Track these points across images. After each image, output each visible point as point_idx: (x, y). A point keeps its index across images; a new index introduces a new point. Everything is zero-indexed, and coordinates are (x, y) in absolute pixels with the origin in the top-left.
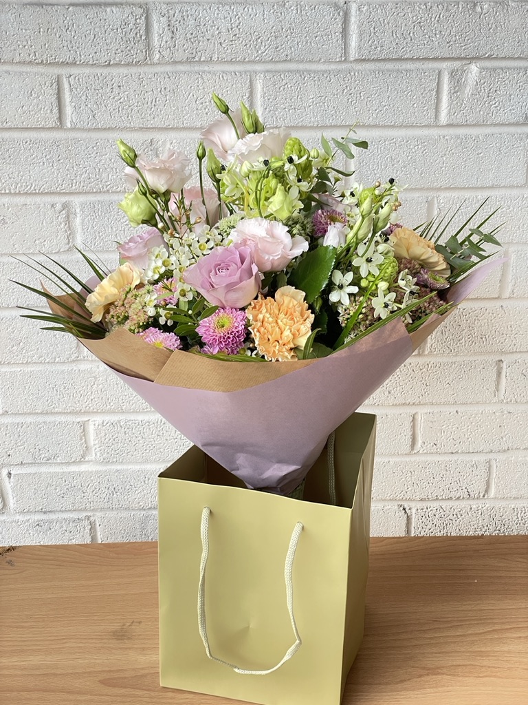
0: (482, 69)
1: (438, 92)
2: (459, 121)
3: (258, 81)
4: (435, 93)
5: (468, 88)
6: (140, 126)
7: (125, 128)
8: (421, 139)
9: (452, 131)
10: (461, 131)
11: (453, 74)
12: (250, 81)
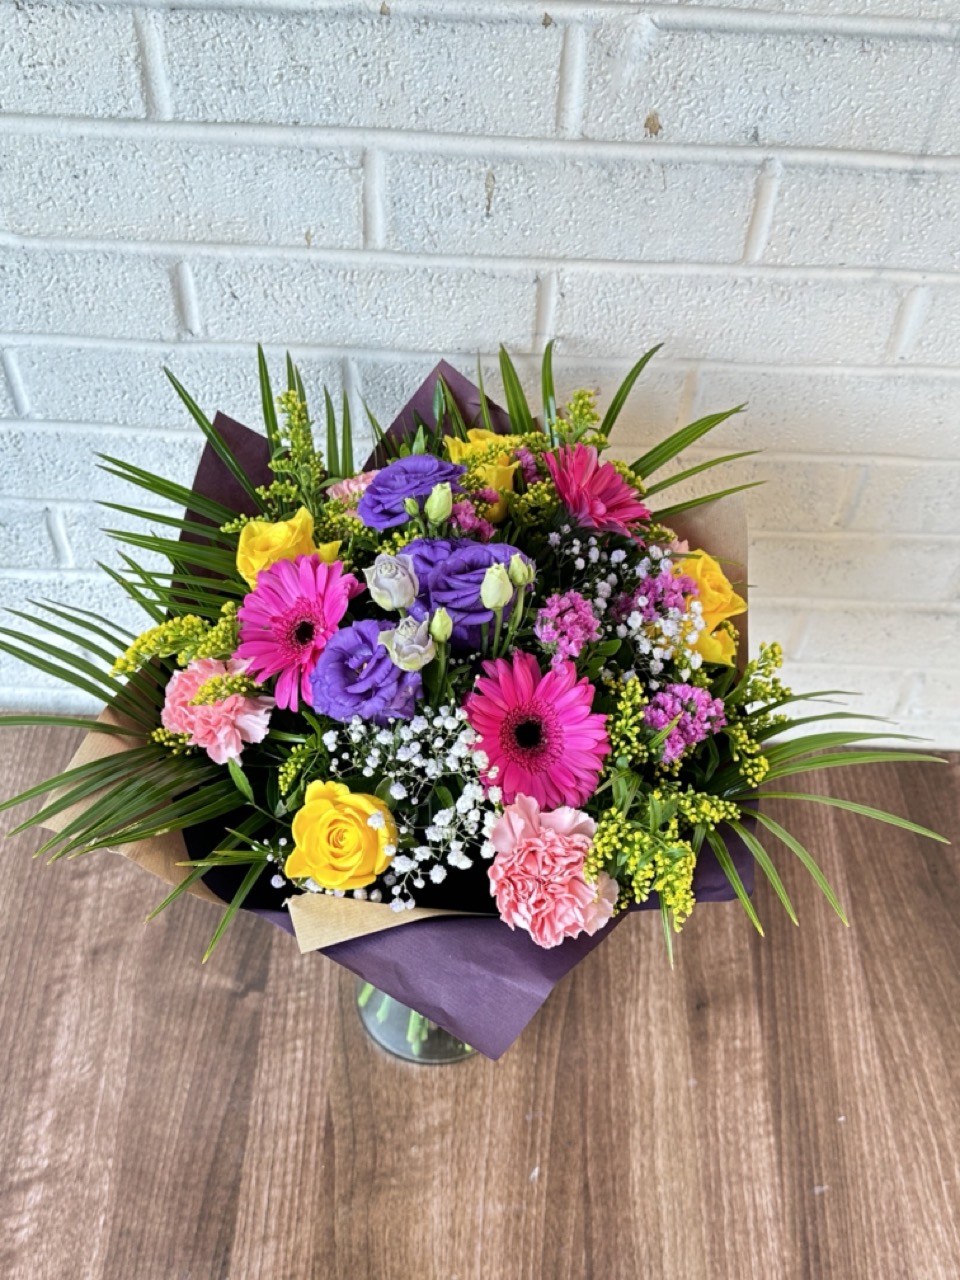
0: (665, 28)
1: (561, 70)
2: (607, 134)
3: (153, 26)
4: (554, 73)
5: (630, 68)
9: (591, 151)
10: (612, 153)
11: (596, 31)
12: (136, 25)
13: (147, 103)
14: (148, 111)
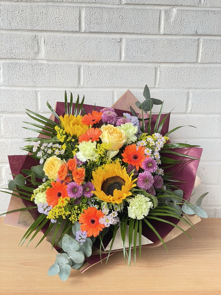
0: (178, 10)
1: (160, 20)
2: (168, 33)
3: (83, 11)
4: (158, 20)
5: (172, 19)
6: (31, 29)
7: (24, 30)
8: (152, 40)
9: (165, 37)
10: (169, 37)
11: (166, 12)
12: (80, 11)
13: (79, 28)
14: (79, 29)
